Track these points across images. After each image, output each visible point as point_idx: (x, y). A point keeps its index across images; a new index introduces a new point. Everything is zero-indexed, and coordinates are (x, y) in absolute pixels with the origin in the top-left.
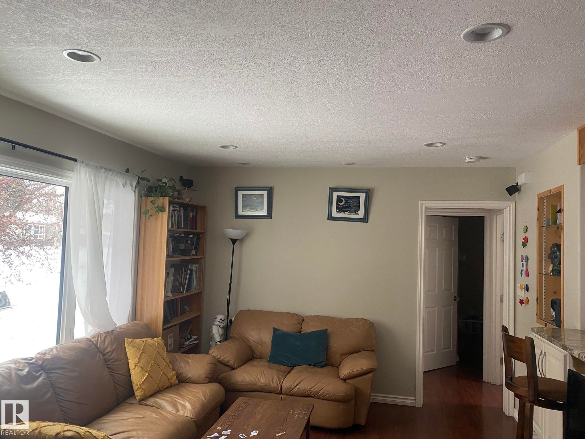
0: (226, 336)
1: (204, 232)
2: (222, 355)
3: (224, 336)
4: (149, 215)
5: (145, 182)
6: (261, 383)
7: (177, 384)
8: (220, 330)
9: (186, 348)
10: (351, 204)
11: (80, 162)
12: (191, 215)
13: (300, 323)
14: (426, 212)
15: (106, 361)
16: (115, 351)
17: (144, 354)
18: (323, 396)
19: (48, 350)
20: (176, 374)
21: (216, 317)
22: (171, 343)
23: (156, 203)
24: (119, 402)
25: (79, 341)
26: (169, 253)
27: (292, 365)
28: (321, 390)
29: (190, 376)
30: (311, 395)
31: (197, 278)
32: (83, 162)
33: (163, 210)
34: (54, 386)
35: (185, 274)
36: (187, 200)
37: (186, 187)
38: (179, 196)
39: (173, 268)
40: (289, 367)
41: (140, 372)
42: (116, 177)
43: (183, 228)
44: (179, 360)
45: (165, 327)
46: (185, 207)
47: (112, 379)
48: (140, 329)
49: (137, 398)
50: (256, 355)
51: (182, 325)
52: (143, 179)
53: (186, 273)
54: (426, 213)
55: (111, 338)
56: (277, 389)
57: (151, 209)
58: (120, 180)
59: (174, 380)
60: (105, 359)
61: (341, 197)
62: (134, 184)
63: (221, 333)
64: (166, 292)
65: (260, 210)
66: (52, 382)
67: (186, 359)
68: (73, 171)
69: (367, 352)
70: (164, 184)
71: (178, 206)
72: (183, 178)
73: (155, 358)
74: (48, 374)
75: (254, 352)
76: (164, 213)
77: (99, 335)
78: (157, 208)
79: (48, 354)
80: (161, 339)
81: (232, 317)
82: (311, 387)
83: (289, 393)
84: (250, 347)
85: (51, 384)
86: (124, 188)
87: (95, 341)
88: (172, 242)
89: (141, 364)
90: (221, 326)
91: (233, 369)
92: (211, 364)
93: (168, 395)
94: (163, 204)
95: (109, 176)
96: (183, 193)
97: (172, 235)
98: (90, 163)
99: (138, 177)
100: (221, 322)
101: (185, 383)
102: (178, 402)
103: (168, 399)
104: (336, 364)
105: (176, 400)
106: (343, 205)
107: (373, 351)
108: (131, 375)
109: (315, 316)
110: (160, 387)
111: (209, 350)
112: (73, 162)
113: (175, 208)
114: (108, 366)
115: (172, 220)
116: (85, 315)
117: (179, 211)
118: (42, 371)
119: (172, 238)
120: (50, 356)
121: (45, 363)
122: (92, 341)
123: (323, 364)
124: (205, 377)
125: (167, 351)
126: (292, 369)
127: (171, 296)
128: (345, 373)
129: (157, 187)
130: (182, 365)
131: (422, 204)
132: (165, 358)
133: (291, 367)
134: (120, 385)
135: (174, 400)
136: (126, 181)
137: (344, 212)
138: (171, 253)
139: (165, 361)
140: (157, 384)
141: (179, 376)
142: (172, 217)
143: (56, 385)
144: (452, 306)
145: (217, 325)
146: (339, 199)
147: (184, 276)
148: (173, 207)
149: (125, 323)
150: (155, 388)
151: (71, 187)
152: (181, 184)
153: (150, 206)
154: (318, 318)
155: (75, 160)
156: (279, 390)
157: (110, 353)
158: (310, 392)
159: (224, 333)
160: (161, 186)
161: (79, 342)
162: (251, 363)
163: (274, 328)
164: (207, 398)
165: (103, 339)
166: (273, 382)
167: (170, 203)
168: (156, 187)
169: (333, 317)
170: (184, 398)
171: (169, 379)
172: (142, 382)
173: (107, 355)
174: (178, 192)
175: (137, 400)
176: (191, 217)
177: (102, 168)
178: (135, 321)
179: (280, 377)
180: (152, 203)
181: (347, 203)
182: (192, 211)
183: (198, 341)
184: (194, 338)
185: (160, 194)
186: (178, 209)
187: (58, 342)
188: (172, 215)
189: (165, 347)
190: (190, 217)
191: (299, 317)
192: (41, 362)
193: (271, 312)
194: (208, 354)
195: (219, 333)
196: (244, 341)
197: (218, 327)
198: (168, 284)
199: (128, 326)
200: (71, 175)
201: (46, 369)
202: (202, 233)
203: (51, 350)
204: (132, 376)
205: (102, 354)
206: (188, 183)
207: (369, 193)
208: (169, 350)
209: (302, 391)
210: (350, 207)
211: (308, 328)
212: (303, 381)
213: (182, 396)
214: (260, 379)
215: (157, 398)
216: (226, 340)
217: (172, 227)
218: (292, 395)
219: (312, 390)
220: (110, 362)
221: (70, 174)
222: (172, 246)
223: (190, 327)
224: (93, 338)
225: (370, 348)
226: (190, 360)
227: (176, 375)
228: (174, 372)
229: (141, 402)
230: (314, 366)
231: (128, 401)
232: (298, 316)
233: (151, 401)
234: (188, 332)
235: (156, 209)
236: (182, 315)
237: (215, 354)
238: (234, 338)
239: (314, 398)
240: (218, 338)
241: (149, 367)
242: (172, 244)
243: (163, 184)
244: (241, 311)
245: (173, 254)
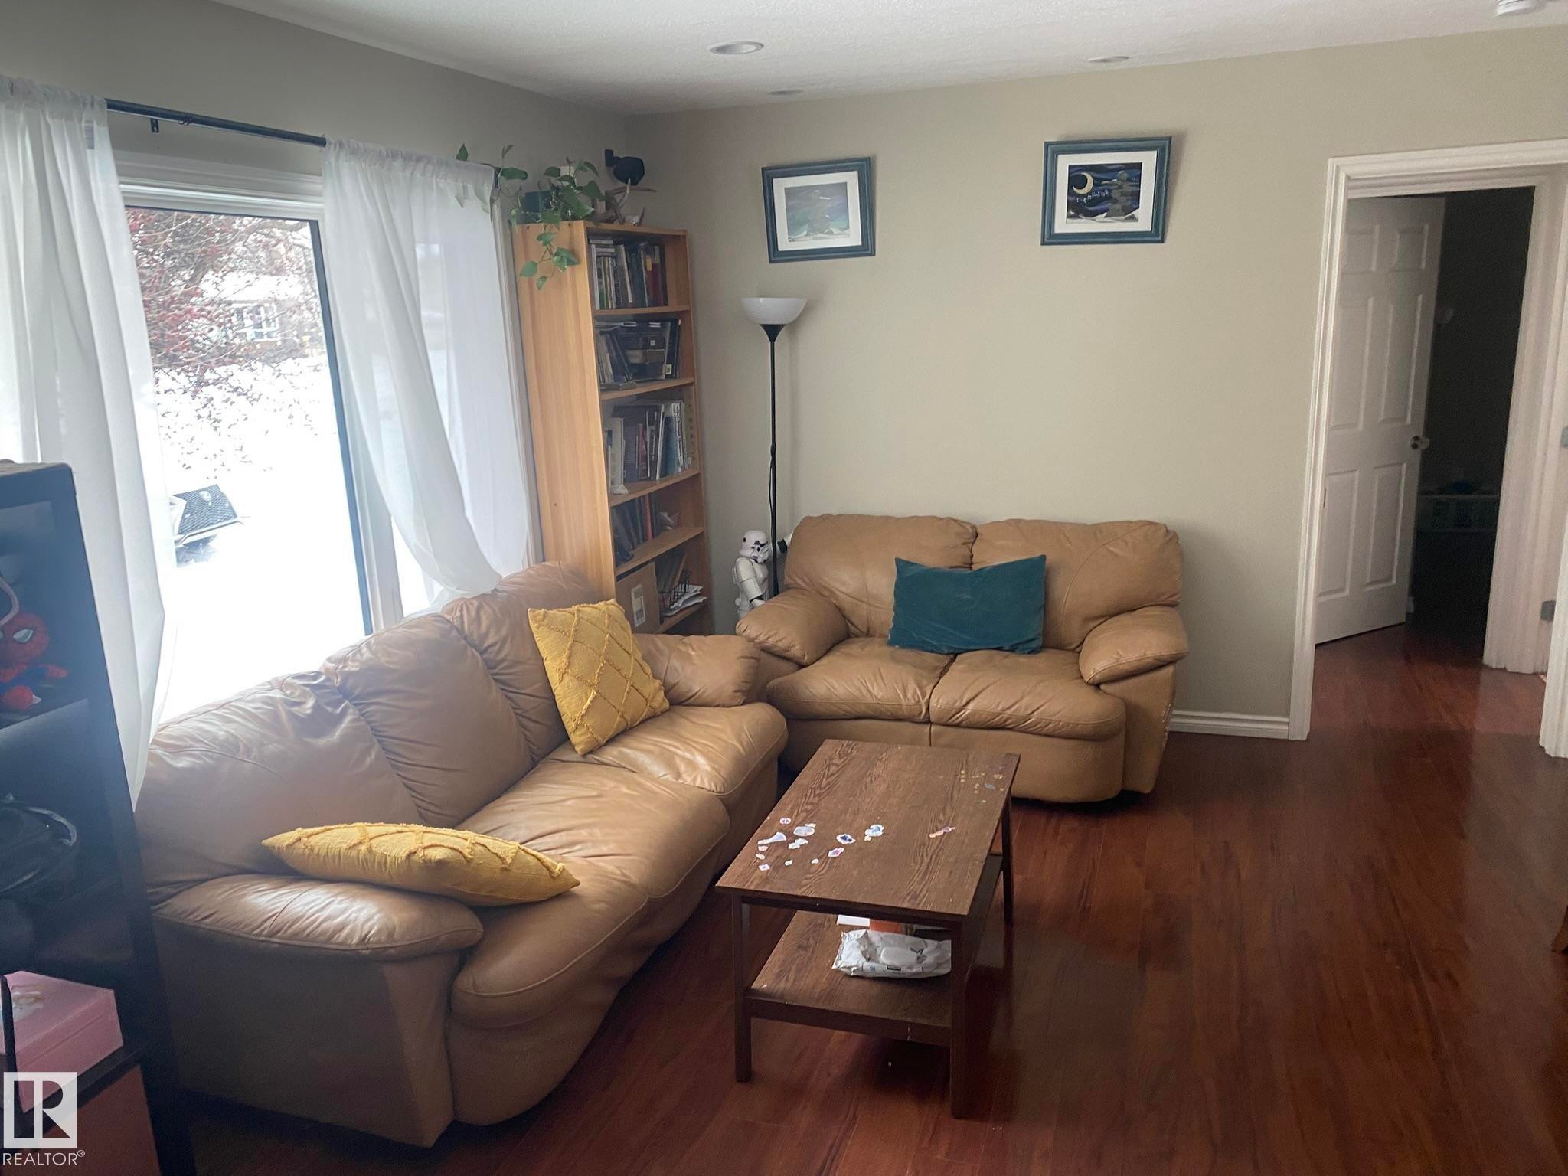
0: (774, 586)
1: (688, 311)
2: (770, 634)
3: (769, 582)
4: (538, 277)
5: (516, 182)
6: (876, 698)
7: (668, 710)
8: (757, 567)
9: (675, 617)
10: (1112, 188)
11: (335, 146)
12: (648, 263)
13: (969, 543)
14: (1348, 188)
15: (490, 666)
16: (509, 641)
17: (578, 645)
18: (1039, 726)
19: (351, 649)
20: (663, 685)
21: (745, 536)
22: (639, 608)
23: (551, 240)
24: (536, 758)
25: (420, 622)
26: (603, 378)
27: (951, 651)
28: (1033, 712)
29: (697, 690)
30: (1009, 724)
31: (684, 438)
32: (341, 145)
33: (576, 261)
34: (382, 734)
35: (652, 431)
36: (632, 222)
37: (627, 183)
38: (612, 213)
39: (619, 419)
40: (945, 654)
41: (576, 689)
42: (437, 178)
43: (634, 306)
44: (666, 652)
45: (621, 572)
46: (630, 242)
47: (511, 708)
48: (560, 583)
49: (578, 749)
50: (855, 626)
51: (659, 561)
52: (509, 174)
53: (654, 428)
54: (1350, 192)
55: (493, 611)
56: (916, 713)
57: (542, 260)
58: (450, 185)
59: (660, 701)
60: (486, 661)
61: (1082, 170)
62: (488, 190)
63: (761, 576)
64: (611, 483)
65: (840, 232)
66: (371, 724)
67: (682, 648)
68: (321, 175)
69: (1156, 608)
70: (566, 183)
71: (611, 242)
72: (614, 155)
73: (607, 653)
74: (360, 707)
75: (850, 622)
76: (577, 267)
77: (463, 604)
78: (557, 254)
79: (353, 661)
80: (616, 604)
81: (786, 535)
82: (1007, 706)
83: (950, 721)
84: (839, 609)
85: (372, 729)
86: (462, 206)
87: (455, 620)
88: (608, 345)
89: (575, 669)
90: (760, 560)
91: (802, 666)
92: (747, 658)
93: (649, 737)
94: (572, 239)
95: (418, 175)
96: (620, 202)
97: (607, 327)
98: (361, 145)
99: (495, 168)
100: (758, 550)
101: (687, 707)
102: (677, 755)
103: (651, 747)
104: (1071, 644)
105: (670, 751)
106: (1089, 193)
107: (1173, 605)
108: (554, 696)
109: (1010, 522)
110: (629, 719)
111: (737, 623)
112: (316, 148)
113: (605, 250)
114: (496, 677)
115: (600, 283)
116: (420, 558)
117: (615, 257)
118: (347, 702)
119: (608, 336)
120: (357, 664)
121: (350, 682)
122: (449, 622)
123: (1034, 645)
124: (736, 691)
125: (635, 630)
126: (953, 660)
127: (626, 491)
128: (1098, 668)
129: (549, 192)
130: (675, 663)
131: (1338, 167)
132: (631, 651)
133: (948, 654)
134: (532, 720)
135: (667, 749)
136: (463, 185)
137: (1092, 215)
138: (609, 380)
139: (632, 658)
140: (620, 714)
141: (669, 691)
142: (600, 276)
143: (384, 732)
144: (1405, 466)
145: (748, 558)
146: (1076, 177)
147: (652, 438)
148: (597, 246)
149: (521, 569)
150: (616, 723)
151: (323, 220)
152: (612, 174)
153: (536, 250)
154: (1016, 526)
155: (321, 142)
156: (923, 714)
157: (498, 646)
158: (1004, 718)
159: (769, 575)
160: (557, 189)
161: (417, 626)
162: (844, 649)
163: (898, 561)
164: (745, 744)
165: (473, 614)
166: (905, 696)
167: (590, 235)
168: (547, 194)
169: (1061, 523)
170: (689, 744)
171: (647, 700)
172: (583, 712)
173: (490, 653)
174: (606, 203)
175: (576, 752)
176: (650, 268)
177: (394, 155)
178: (544, 561)
179: (925, 682)
180: (542, 242)
181: (1101, 188)
182: (649, 252)
183: (705, 598)
184: (696, 591)
185: (560, 211)
186: (613, 250)
187: (368, 630)
188: (599, 270)
189: (628, 623)
190: (646, 269)
191: (964, 527)
192: (339, 680)
193: (888, 518)
194: (736, 634)
195: (756, 577)
196: (823, 594)
197: (753, 561)
198: (614, 460)
199: (530, 576)
200: (319, 187)
201: (353, 696)
202: (681, 314)
203: (357, 649)
204: (557, 698)
205: (478, 651)
206: (629, 171)
207: (1167, 149)
208: (637, 625)
209: (984, 716)
210: (1109, 198)
211: (991, 556)
212: (983, 693)
213: (685, 741)
214: (871, 688)
215: (625, 746)
216: (775, 595)
217: (602, 307)
218: (958, 726)
219: (1009, 712)
220: (500, 667)
221: (314, 184)
222: (611, 358)
223: (682, 565)
224: (450, 612)
225: (1166, 599)
226: (694, 650)
227: (663, 688)
228: (658, 683)
229: (590, 756)
230: (1013, 650)
231: (553, 755)
232: (962, 525)
233: (611, 754)
234: (678, 578)
235: (556, 258)
236: (657, 535)
237: (752, 632)
238: (797, 588)
239: (1016, 731)
240: (754, 589)
241: (597, 676)
242: (610, 352)
243: (563, 182)
244: (808, 519)
245: (615, 381)
